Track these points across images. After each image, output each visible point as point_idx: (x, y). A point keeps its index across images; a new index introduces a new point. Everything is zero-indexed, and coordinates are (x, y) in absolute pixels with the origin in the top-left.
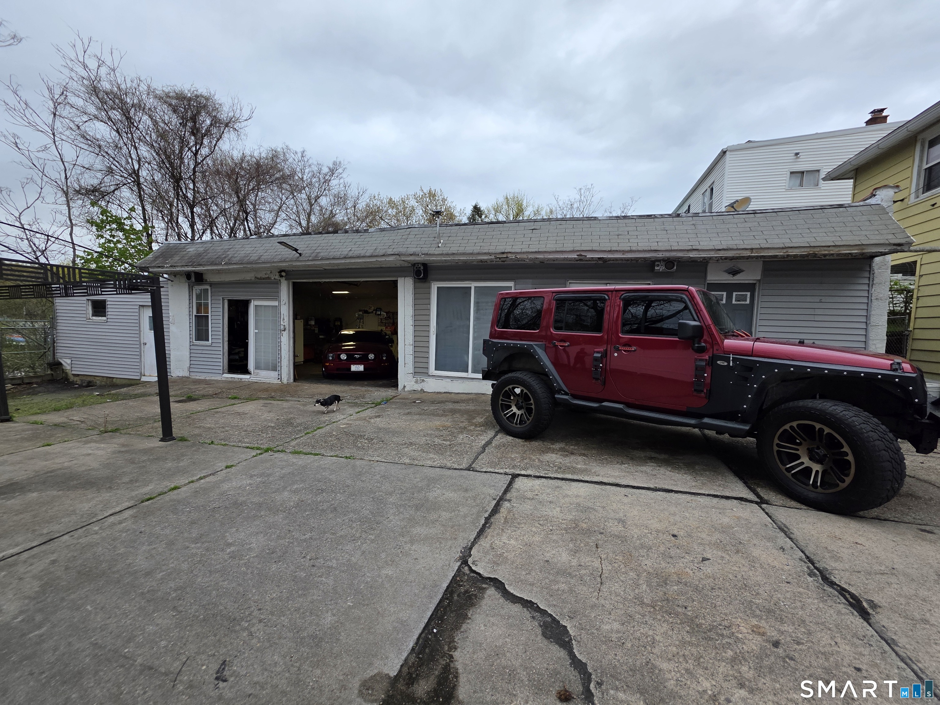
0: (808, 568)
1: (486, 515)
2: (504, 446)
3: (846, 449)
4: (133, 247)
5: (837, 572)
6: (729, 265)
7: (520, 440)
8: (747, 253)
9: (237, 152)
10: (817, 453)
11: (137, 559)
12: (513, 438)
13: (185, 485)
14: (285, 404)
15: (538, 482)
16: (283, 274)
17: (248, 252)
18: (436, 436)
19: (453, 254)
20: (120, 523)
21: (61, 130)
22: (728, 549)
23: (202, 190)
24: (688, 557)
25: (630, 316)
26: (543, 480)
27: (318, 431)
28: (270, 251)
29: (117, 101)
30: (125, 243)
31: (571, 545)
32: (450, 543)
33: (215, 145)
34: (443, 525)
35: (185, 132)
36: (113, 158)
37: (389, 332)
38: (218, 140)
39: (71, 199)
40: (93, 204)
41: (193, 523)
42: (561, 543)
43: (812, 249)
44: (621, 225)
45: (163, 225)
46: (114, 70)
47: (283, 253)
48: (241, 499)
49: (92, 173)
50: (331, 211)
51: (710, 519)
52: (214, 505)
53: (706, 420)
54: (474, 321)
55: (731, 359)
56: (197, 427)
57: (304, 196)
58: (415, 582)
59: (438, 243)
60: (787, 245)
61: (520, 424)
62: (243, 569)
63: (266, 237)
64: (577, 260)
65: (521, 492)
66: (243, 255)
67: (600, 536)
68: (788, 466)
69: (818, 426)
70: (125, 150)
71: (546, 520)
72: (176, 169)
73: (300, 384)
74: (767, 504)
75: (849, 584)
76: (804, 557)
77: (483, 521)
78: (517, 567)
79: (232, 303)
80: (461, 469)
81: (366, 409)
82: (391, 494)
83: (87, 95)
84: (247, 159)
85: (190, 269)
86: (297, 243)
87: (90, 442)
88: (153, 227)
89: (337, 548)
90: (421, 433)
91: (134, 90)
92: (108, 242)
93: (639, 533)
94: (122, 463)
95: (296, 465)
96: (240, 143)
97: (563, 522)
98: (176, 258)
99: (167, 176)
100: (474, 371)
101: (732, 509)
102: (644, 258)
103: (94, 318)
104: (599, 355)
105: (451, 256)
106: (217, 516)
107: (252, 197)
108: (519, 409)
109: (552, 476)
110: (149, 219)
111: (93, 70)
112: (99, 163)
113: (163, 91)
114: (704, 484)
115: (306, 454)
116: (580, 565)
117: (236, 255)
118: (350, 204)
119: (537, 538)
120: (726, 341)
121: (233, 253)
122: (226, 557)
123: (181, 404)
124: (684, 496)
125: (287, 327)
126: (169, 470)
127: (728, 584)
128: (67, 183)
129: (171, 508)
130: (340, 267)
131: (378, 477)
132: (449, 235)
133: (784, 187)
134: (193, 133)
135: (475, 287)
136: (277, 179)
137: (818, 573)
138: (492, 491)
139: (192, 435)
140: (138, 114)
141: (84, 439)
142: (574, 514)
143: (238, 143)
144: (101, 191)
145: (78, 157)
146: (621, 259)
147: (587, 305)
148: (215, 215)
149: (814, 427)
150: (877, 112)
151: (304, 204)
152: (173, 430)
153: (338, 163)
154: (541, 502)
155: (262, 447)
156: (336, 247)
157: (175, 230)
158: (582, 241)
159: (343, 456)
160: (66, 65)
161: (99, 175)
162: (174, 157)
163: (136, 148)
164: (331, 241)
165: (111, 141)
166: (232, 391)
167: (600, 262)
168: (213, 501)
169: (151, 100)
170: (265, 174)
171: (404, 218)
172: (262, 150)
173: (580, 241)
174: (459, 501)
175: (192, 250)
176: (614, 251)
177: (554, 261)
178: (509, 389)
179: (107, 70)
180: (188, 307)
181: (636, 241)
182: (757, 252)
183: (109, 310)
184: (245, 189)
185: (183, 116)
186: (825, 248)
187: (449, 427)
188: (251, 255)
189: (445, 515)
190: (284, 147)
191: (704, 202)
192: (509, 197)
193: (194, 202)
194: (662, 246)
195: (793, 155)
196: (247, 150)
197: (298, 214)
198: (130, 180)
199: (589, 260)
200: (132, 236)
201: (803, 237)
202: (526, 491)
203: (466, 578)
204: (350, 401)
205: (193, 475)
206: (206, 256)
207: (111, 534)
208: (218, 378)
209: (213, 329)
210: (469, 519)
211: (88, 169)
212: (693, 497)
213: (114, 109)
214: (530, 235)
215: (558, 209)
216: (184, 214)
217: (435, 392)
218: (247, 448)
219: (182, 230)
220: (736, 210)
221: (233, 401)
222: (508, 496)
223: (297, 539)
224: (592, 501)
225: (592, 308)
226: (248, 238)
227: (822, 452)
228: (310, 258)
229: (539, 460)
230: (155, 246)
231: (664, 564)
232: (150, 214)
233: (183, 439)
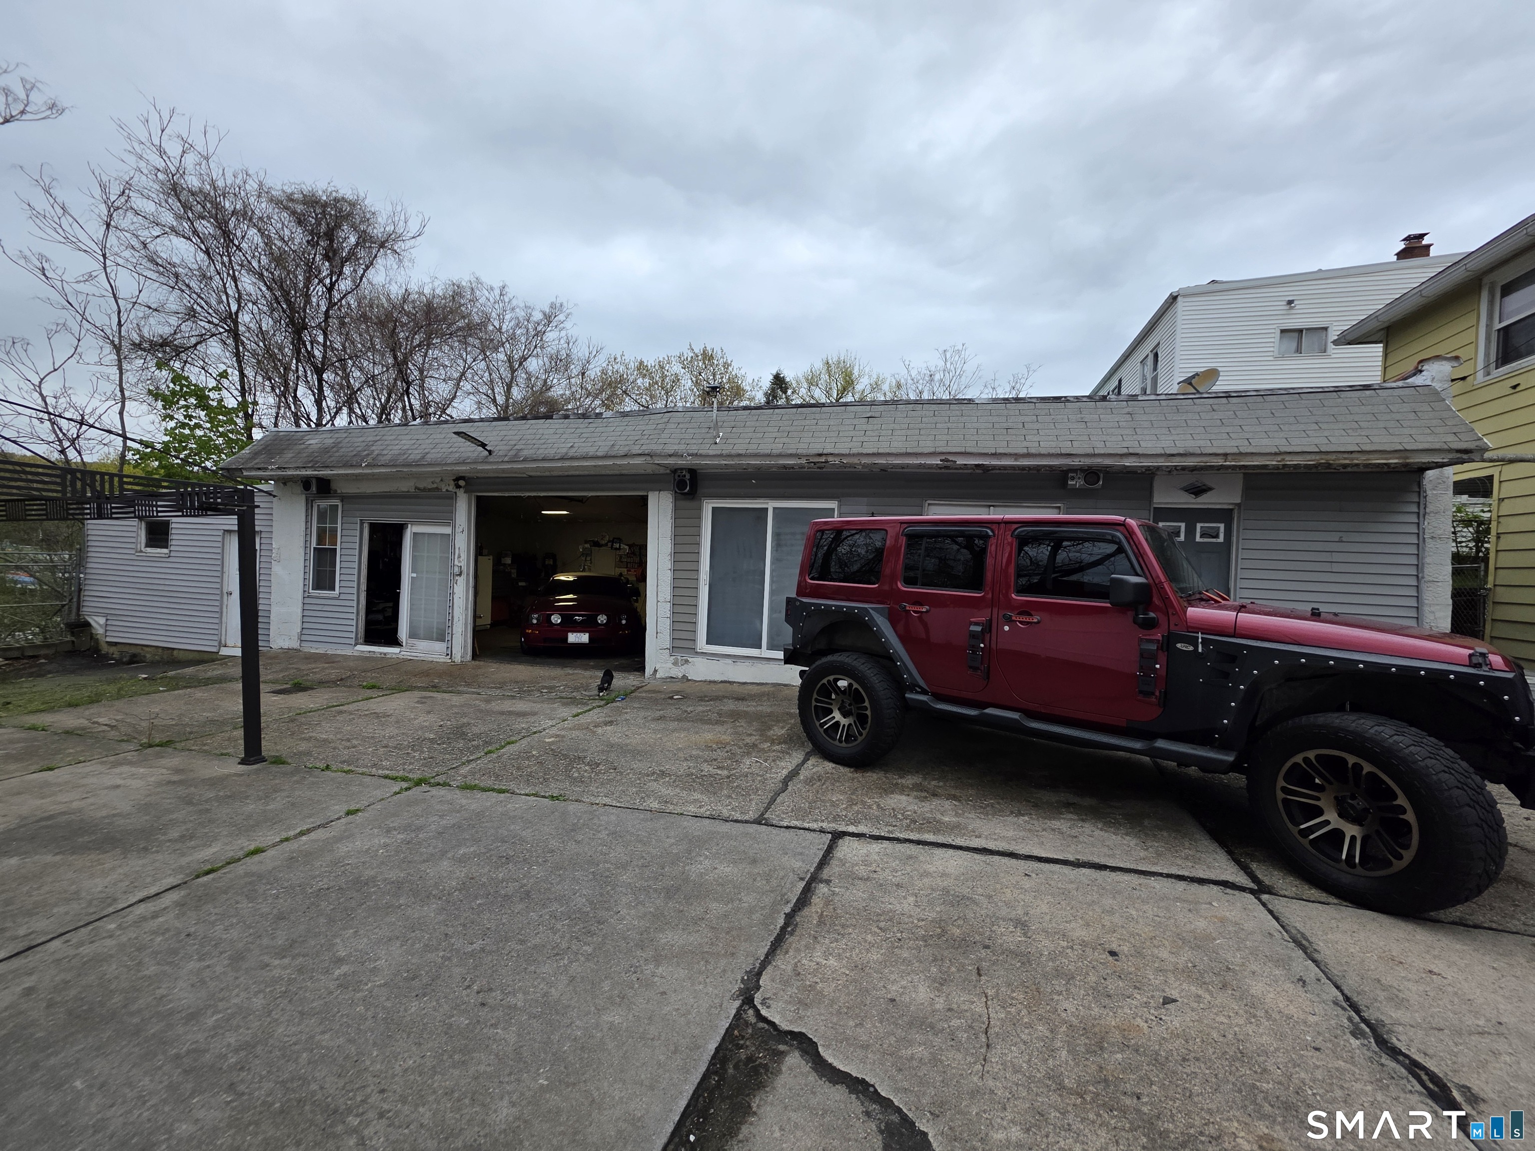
0: (1350, 1019)
1: (788, 909)
2: (820, 780)
3: (1402, 801)
4: (222, 435)
5: (1401, 1028)
6: (1190, 479)
7: (847, 769)
8: (1220, 462)
9: (396, 287)
10: (1352, 806)
11: (175, 987)
12: (834, 765)
13: (274, 845)
14: (456, 700)
15: (876, 847)
16: (462, 483)
17: (405, 447)
18: (705, 761)
19: (739, 455)
20: (155, 916)
21: (116, 249)
22: (1207, 980)
23: (338, 346)
24: (1138, 997)
25: (1028, 561)
26: (886, 844)
27: (507, 748)
28: (441, 446)
29: (209, 205)
30: (208, 429)
31: (934, 970)
32: (723, 962)
33: (363, 275)
34: (712, 928)
35: (315, 255)
36: (196, 294)
37: (632, 578)
38: (367, 267)
39: (125, 358)
40: (159, 366)
41: (281, 917)
42: (917, 964)
43: (1323, 457)
44: (1012, 413)
45: (271, 400)
46: (207, 159)
47: (462, 449)
48: (369, 873)
49: (161, 317)
50: (545, 381)
51: (1173, 921)
52: (321, 883)
53: (1161, 744)
54: (772, 563)
55: (1200, 640)
56: (304, 739)
57: (502, 356)
58: (659, 1039)
59: (715, 438)
60: (1283, 449)
61: (847, 741)
62: (360, 1009)
63: (436, 423)
64: (941, 468)
65: (847, 865)
66: (396, 452)
67: (984, 953)
68: (1302, 827)
69: (1351, 760)
70: (217, 281)
71: (891, 920)
72: (298, 313)
73: (482, 663)
74: (1270, 893)
75: (1425, 1054)
76: (1341, 998)
77: (781, 922)
78: (839, 1012)
79: (375, 528)
80: (746, 822)
81: (590, 710)
82: (624, 866)
83: (161, 195)
84: (412, 297)
85: (309, 472)
86: (485, 434)
87: (121, 764)
88: (255, 403)
89: (526, 969)
90: (681, 755)
91: (237, 189)
92: (180, 427)
93: (1052, 947)
94: (170, 804)
95: (466, 810)
96: (403, 273)
97: (921, 924)
98: (289, 455)
99: (283, 322)
100: (771, 647)
101: (1210, 904)
102: (1050, 466)
103: (149, 550)
104: (979, 629)
105: (736, 459)
106: (323, 904)
107: (418, 358)
108: (845, 715)
109: (901, 836)
110: (250, 389)
111: (175, 158)
112: (174, 301)
113: (283, 191)
114: (1159, 855)
115: (484, 790)
116: (950, 1010)
117: (385, 452)
118: (575, 370)
119: (875, 956)
120: (1191, 610)
121: (382, 448)
122: (332, 985)
123: (282, 696)
124: (1126, 877)
125: (464, 569)
126: (250, 816)
127: (1211, 1051)
128: (120, 332)
129: (245, 890)
130: (555, 473)
131: (603, 835)
132: (733, 424)
133: (1271, 354)
134: (326, 257)
135: (774, 508)
136: (460, 329)
137: (1368, 1030)
138: (797, 864)
139: (295, 754)
140: (241, 225)
141: (112, 759)
142: (938, 909)
143: (400, 273)
144: (176, 345)
145: (140, 292)
146: (1013, 467)
147: (956, 543)
148: (357, 385)
149: (1345, 762)
150: (1413, 239)
151: (502, 370)
152: (263, 743)
153: (558, 305)
154: (881, 885)
155: (411, 776)
156: (549, 441)
157: (290, 408)
158: (949, 438)
159: (547, 795)
160: (132, 150)
161: (174, 321)
162: (296, 293)
163: (235, 279)
164: (541, 431)
165: (195, 266)
166: (369, 674)
167: (978, 471)
168: (319, 876)
169: (263, 205)
170: (440, 321)
171: (663, 392)
172: (436, 284)
173: (945, 437)
174: (742, 882)
175: (314, 442)
176: (1000, 454)
177: (903, 468)
178: (829, 681)
179: (197, 159)
180: (303, 534)
181: (1036, 438)
182: (1233, 460)
183: (174, 537)
184: (407, 344)
185: (312, 231)
186: (1346, 456)
187: (728, 743)
188: (410, 452)
189: (716, 908)
190: (473, 280)
191: (1144, 375)
192: (830, 362)
193: (323, 363)
194: (1079, 447)
195: (1285, 303)
196: (413, 284)
197: (491, 384)
198: (223, 328)
199: (961, 468)
200: (221, 417)
201: (1309, 437)
202: (857, 864)
203: (750, 1031)
204: (564, 694)
205: (289, 828)
206: (337, 451)
207: (136, 938)
208: (348, 651)
209: (343, 571)
210: (756, 916)
211: (156, 310)
212: (1143, 880)
213: (203, 218)
214: (864, 427)
215: (910, 381)
216: (307, 382)
217: (705, 681)
218: (386, 777)
219: (302, 409)
220: (1198, 392)
221: (369, 693)
222: (825, 873)
223: (458, 950)
224: (970, 884)
225: (965, 548)
226: (406, 425)
227: (1360, 803)
228: (506, 459)
229: (878, 806)
230: (257, 434)
231: (1096, 1010)
232: (252, 382)
233: (278, 761)
